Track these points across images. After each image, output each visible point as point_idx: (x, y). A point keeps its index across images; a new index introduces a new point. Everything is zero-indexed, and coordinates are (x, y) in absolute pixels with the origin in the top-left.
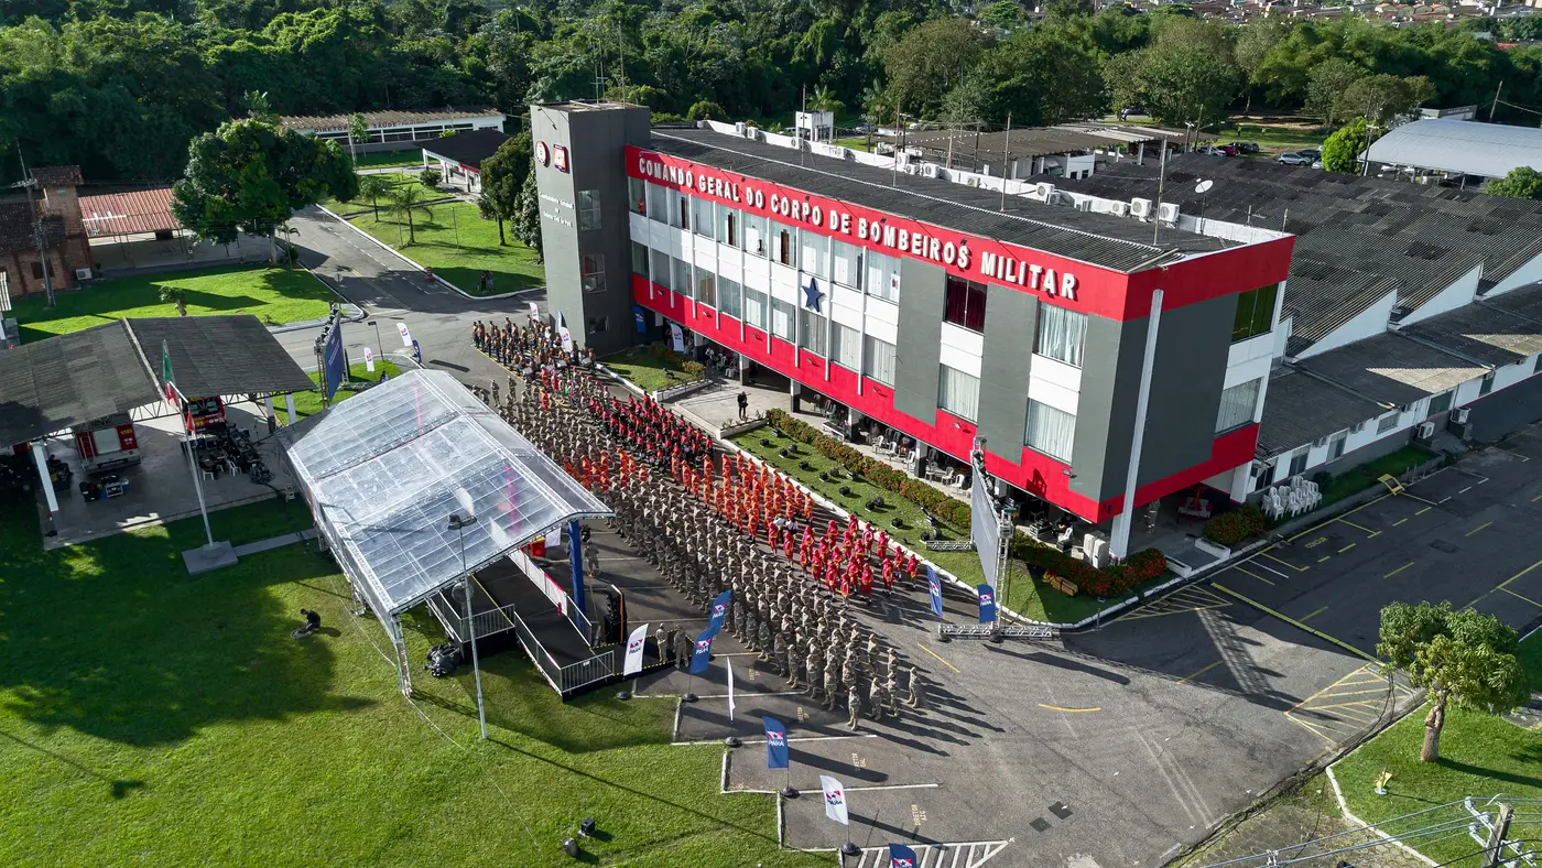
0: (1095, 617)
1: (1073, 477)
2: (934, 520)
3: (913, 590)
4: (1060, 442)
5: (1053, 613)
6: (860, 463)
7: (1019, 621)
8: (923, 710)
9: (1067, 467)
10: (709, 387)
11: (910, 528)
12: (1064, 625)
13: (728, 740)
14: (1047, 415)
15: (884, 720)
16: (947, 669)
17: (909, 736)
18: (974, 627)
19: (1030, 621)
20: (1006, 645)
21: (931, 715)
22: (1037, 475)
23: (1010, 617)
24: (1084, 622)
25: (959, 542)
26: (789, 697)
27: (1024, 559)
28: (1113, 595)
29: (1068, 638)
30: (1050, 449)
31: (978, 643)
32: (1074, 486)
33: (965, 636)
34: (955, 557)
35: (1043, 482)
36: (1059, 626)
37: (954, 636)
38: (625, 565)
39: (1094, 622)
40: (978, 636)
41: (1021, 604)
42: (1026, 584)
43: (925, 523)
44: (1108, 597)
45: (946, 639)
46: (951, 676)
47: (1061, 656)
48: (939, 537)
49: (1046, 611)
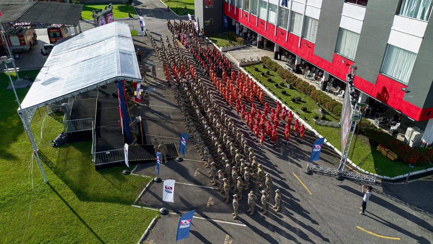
0: (407, 175)
1: (408, 92)
2: (323, 110)
3: (301, 143)
4: (403, 72)
5: (379, 169)
6: (295, 81)
7: (356, 169)
8: (281, 214)
9: (405, 86)
10: (244, 48)
11: (309, 112)
12: (385, 177)
13: (161, 210)
14: (398, 53)
15: (255, 216)
16: (305, 191)
17: (266, 231)
18: (328, 169)
19: (364, 171)
20: (346, 183)
21: (285, 219)
22: (384, 89)
23: (352, 166)
24: (398, 177)
25: (334, 123)
26: (209, 190)
27: (367, 136)
28: (419, 164)
29: (385, 185)
30: (396, 75)
31: (328, 179)
32: (407, 98)
33: (322, 173)
34: (330, 129)
35: (387, 94)
36: (381, 177)
37: (316, 172)
38: (170, 110)
39: (405, 179)
40: (329, 175)
41: (360, 161)
42: (367, 149)
43: (318, 111)
44: (416, 165)
45: (310, 173)
46: (305, 195)
47: (379, 196)
48: (324, 118)
49: (376, 166)
